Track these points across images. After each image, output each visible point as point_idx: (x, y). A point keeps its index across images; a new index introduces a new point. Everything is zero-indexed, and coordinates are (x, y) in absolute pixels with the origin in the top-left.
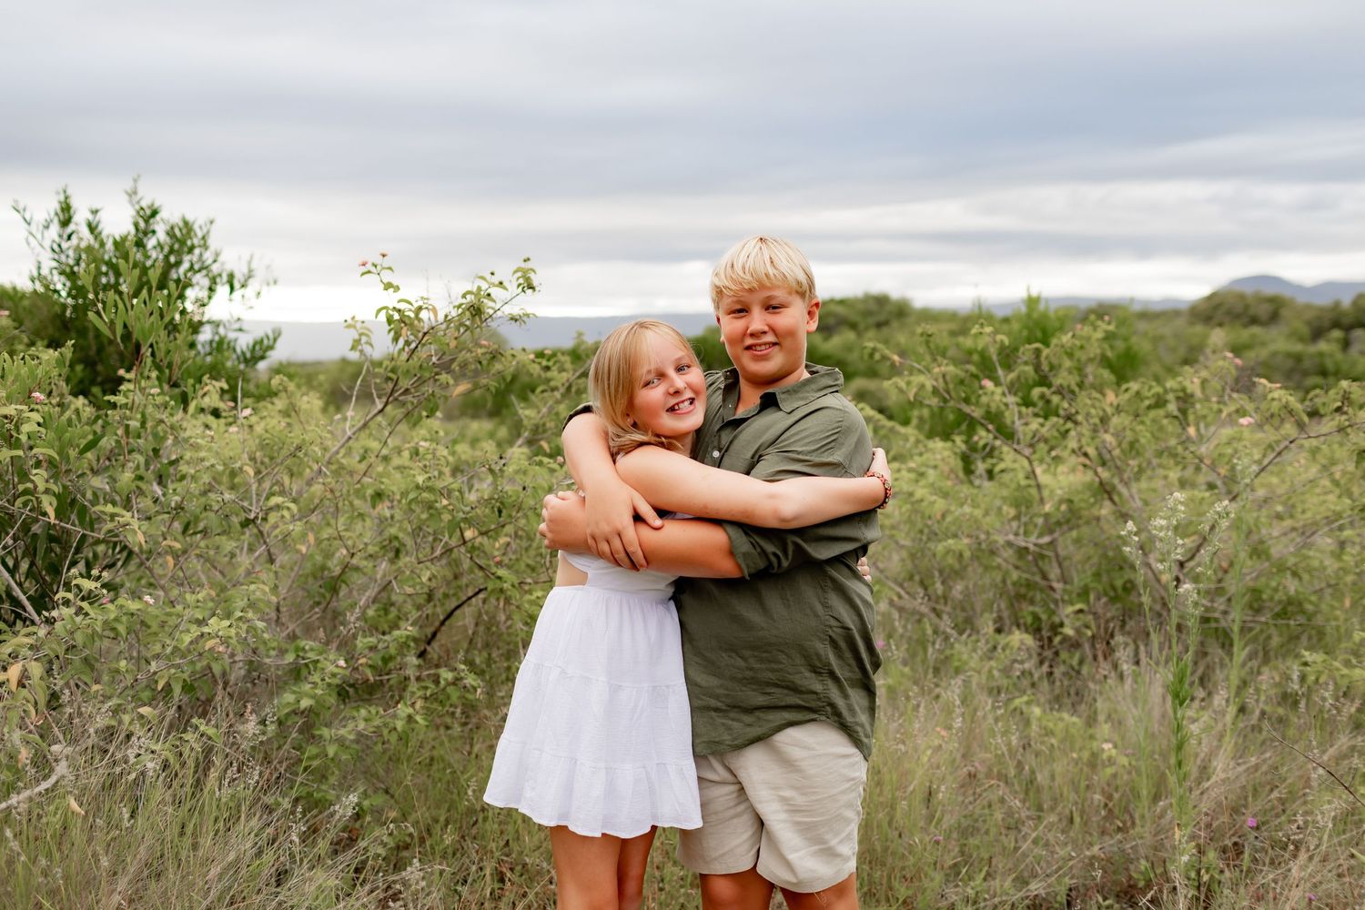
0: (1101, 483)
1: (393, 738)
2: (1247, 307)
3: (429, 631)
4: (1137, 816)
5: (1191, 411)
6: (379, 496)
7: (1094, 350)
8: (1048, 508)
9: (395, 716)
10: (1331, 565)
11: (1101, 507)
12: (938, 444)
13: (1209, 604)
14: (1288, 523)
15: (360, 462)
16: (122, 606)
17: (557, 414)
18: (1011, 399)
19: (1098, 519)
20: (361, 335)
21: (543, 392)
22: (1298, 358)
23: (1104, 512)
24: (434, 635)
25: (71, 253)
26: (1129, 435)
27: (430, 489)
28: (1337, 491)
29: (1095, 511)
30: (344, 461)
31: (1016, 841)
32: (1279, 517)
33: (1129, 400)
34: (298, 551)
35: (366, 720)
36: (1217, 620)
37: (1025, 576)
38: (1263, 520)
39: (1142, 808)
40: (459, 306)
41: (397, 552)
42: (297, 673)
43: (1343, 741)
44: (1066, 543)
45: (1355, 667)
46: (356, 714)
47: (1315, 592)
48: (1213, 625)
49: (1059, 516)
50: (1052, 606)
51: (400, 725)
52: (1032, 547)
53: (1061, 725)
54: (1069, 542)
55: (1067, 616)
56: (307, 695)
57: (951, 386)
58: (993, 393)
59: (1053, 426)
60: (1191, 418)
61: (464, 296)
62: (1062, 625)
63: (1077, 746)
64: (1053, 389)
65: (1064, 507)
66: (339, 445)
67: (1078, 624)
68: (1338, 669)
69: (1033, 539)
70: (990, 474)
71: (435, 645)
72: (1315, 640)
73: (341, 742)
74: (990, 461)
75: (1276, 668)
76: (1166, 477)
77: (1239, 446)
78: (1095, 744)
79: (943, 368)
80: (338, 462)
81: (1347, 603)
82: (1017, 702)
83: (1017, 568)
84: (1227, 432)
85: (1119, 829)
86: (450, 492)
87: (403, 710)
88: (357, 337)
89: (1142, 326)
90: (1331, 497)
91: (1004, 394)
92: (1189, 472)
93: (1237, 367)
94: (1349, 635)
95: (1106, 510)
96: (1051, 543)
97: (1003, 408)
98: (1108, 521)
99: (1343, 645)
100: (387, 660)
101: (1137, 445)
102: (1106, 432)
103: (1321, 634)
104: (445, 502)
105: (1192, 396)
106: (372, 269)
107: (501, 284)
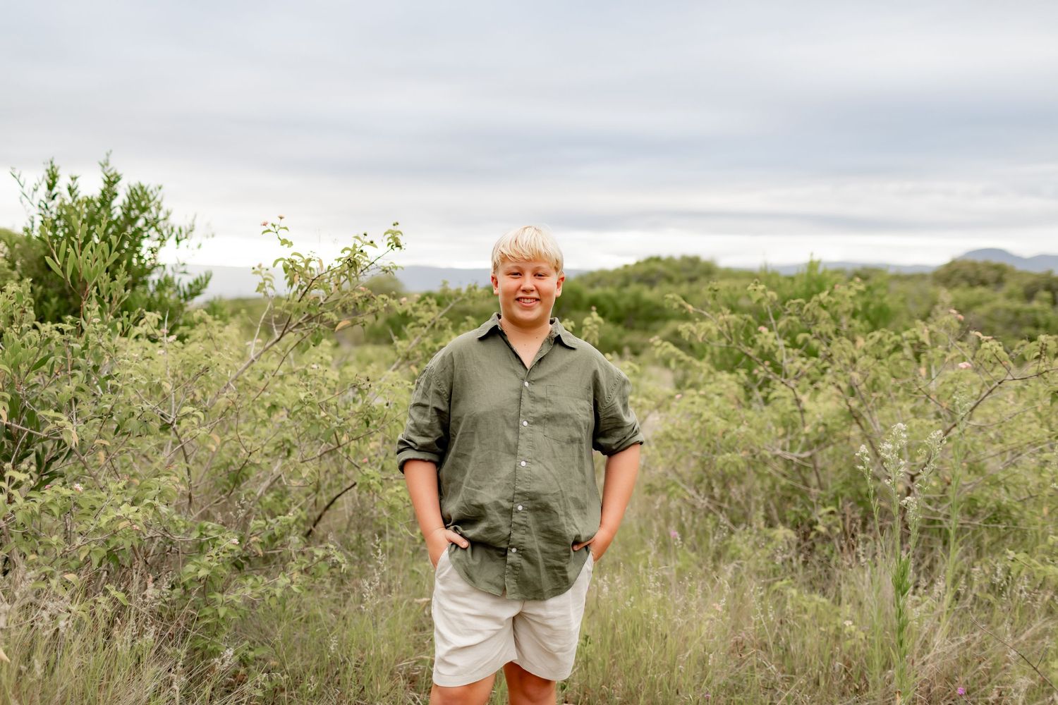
0: (851, 411)
1: (273, 602)
2: (978, 273)
3: (317, 514)
4: (870, 681)
5: (923, 355)
6: (274, 407)
7: (848, 305)
8: (807, 430)
9: (275, 585)
10: (1033, 480)
11: (850, 430)
12: (725, 376)
13: (934, 510)
14: (999, 446)
15: (260, 380)
16: (57, 492)
17: (424, 345)
18: (781, 342)
19: (848, 438)
20: (265, 279)
21: (413, 327)
22: (1017, 313)
23: (852, 433)
24: (320, 517)
25: (54, 210)
26: (872, 374)
27: (312, 404)
28: (1039, 421)
29: (846, 432)
30: (248, 379)
31: (772, 699)
32: (992, 442)
33: (872, 346)
34: (209, 450)
35: (252, 587)
36: (940, 522)
37: (790, 482)
38: (979, 443)
39: (875, 675)
40: (339, 260)
41: (289, 452)
42: (200, 548)
43: (1038, 625)
44: (823, 457)
45: (1049, 564)
46: (244, 582)
47: (1021, 501)
48: (938, 526)
49: (816, 437)
50: (809, 508)
51: (278, 592)
52: (795, 460)
53: (813, 604)
54: (825, 456)
55: (820, 516)
56: (205, 566)
57: (733, 331)
58: (766, 337)
59: (814, 365)
60: (923, 360)
61: (343, 251)
62: (817, 523)
63: (825, 621)
64: (814, 336)
65: (821, 429)
66: (244, 365)
67: (829, 523)
68: (1035, 566)
69: (796, 453)
70: (766, 401)
71: (320, 525)
72: (1019, 540)
73: (231, 604)
74: (765, 390)
75: (987, 562)
76: (901, 408)
77: (959, 385)
78: (839, 621)
79: (726, 317)
80: (244, 379)
81: (1045, 511)
82: (778, 584)
83: (784, 476)
84: (951, 373)
85: (857, 690)
86: (328, 406)
87: (283, 580)
88: (262, 281)
89: (896, 286)
90: (1035, 426)
91: (775, 338)
92: (920, 404)
93: (960, 321)
94: (1045, 536)
95: (855, 431)
96: (810, 457)
97: (773, 349)
98: (855, 441)
99: (1040, 547)
100: (273, 539)
101: (878, 381)
102: (854, 370)
103: (1024, 535)
104: (323, 414)
105: (924, 344)
106: (272, 229)
107: (372, 242)
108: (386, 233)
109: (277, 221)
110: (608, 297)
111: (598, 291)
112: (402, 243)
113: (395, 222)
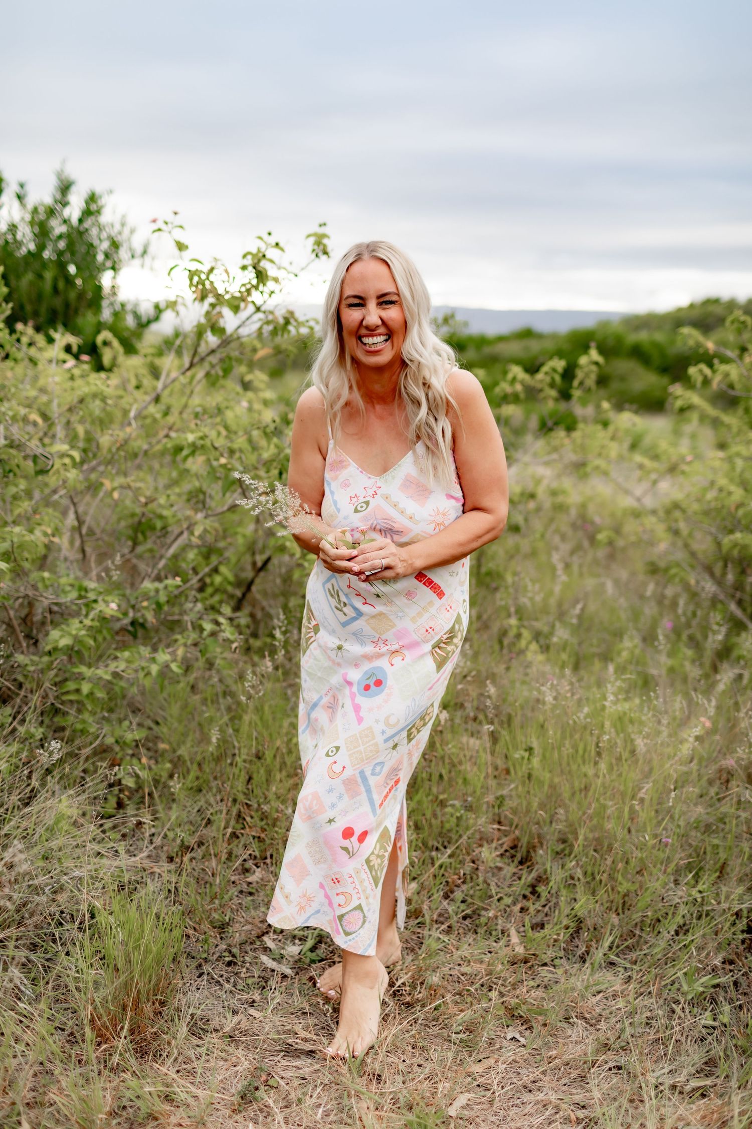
51: (155, 670)
56: (69, 634)
66: (149, 399)
87: (163, 656)
104: (223, 461)
106: (163, 227)
107: (277, 244)
108: (309, 236)
109: (170, 217)
110: (656, 345)
111: (643, 336)
112: (329, 249)
113: (322, 222)
